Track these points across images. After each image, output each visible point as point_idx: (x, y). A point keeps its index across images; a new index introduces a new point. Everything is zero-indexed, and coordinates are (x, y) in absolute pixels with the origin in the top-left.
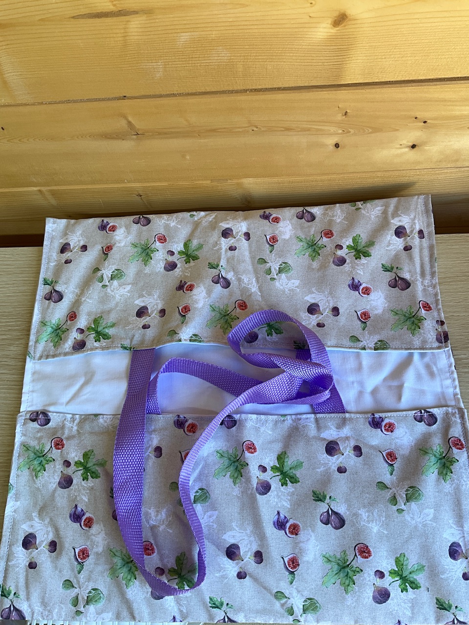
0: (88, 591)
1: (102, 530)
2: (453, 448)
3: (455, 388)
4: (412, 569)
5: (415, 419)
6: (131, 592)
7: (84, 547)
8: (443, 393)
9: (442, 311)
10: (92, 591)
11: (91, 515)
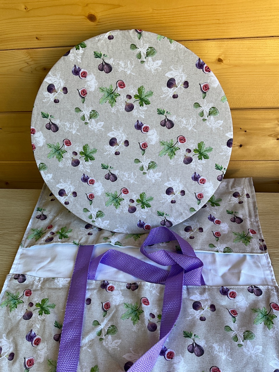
1: (45, 347)
2: (273, 309)
3: (272, 276)
5: (249, 291)
7: (31, 358)
8: (265, 278)
9: (262, 234)
11: (40, 337)
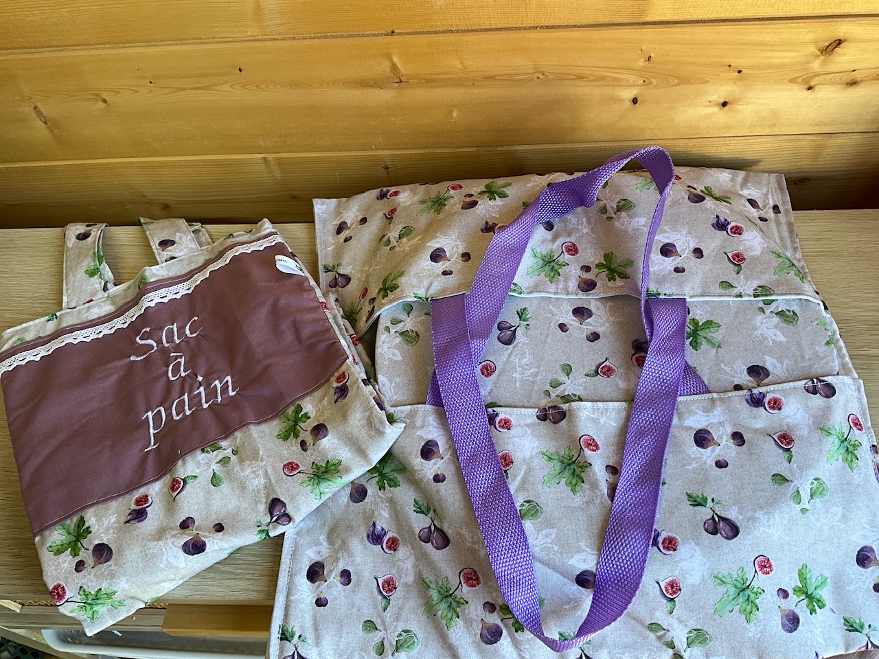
0: (397, 633)
1: (411, 554)
4: (817, 584)
5: (807, 391)
6: (454, 634)
7: (389, 576)
10: (403, 633)
11: (395, 535)
